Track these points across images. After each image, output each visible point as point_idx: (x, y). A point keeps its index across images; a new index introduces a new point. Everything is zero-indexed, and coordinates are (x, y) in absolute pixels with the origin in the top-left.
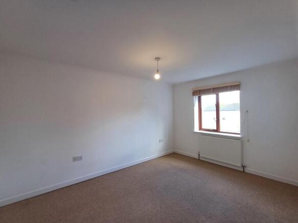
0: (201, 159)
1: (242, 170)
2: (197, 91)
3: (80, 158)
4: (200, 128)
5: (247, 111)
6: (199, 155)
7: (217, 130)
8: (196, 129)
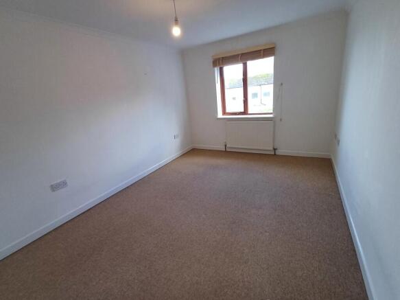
0: (228, 150)
1: (273, 153)
2: (219, 59)
3: (64, 184)
4: (224, 112)
5: (282, 84)
6: (226, 146)
7: (245, 112)
8: (220, 115)
